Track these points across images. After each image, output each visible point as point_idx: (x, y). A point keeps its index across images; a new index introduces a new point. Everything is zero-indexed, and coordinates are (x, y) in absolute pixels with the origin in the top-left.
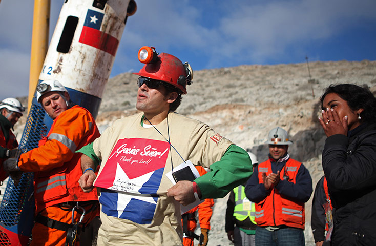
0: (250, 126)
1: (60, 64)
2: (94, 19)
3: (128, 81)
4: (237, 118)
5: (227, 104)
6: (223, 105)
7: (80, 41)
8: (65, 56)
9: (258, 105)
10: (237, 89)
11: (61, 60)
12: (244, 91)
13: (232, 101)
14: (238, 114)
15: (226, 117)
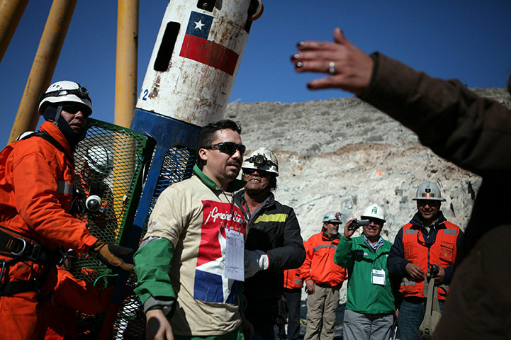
0: (391, 172)
1: (157, 86)
2: (199, 25)
3: (234, 113)
4: (374, 161)
5: (361, 143)
6: (356, 144)
7: (181, 55)
8: (164, 75)
9: (400, 144)
10: (374, 124)
11: (158, 81)
12: (382, 127)
13: (368, 140)
14: (376, 156)
15: (360, 159)
